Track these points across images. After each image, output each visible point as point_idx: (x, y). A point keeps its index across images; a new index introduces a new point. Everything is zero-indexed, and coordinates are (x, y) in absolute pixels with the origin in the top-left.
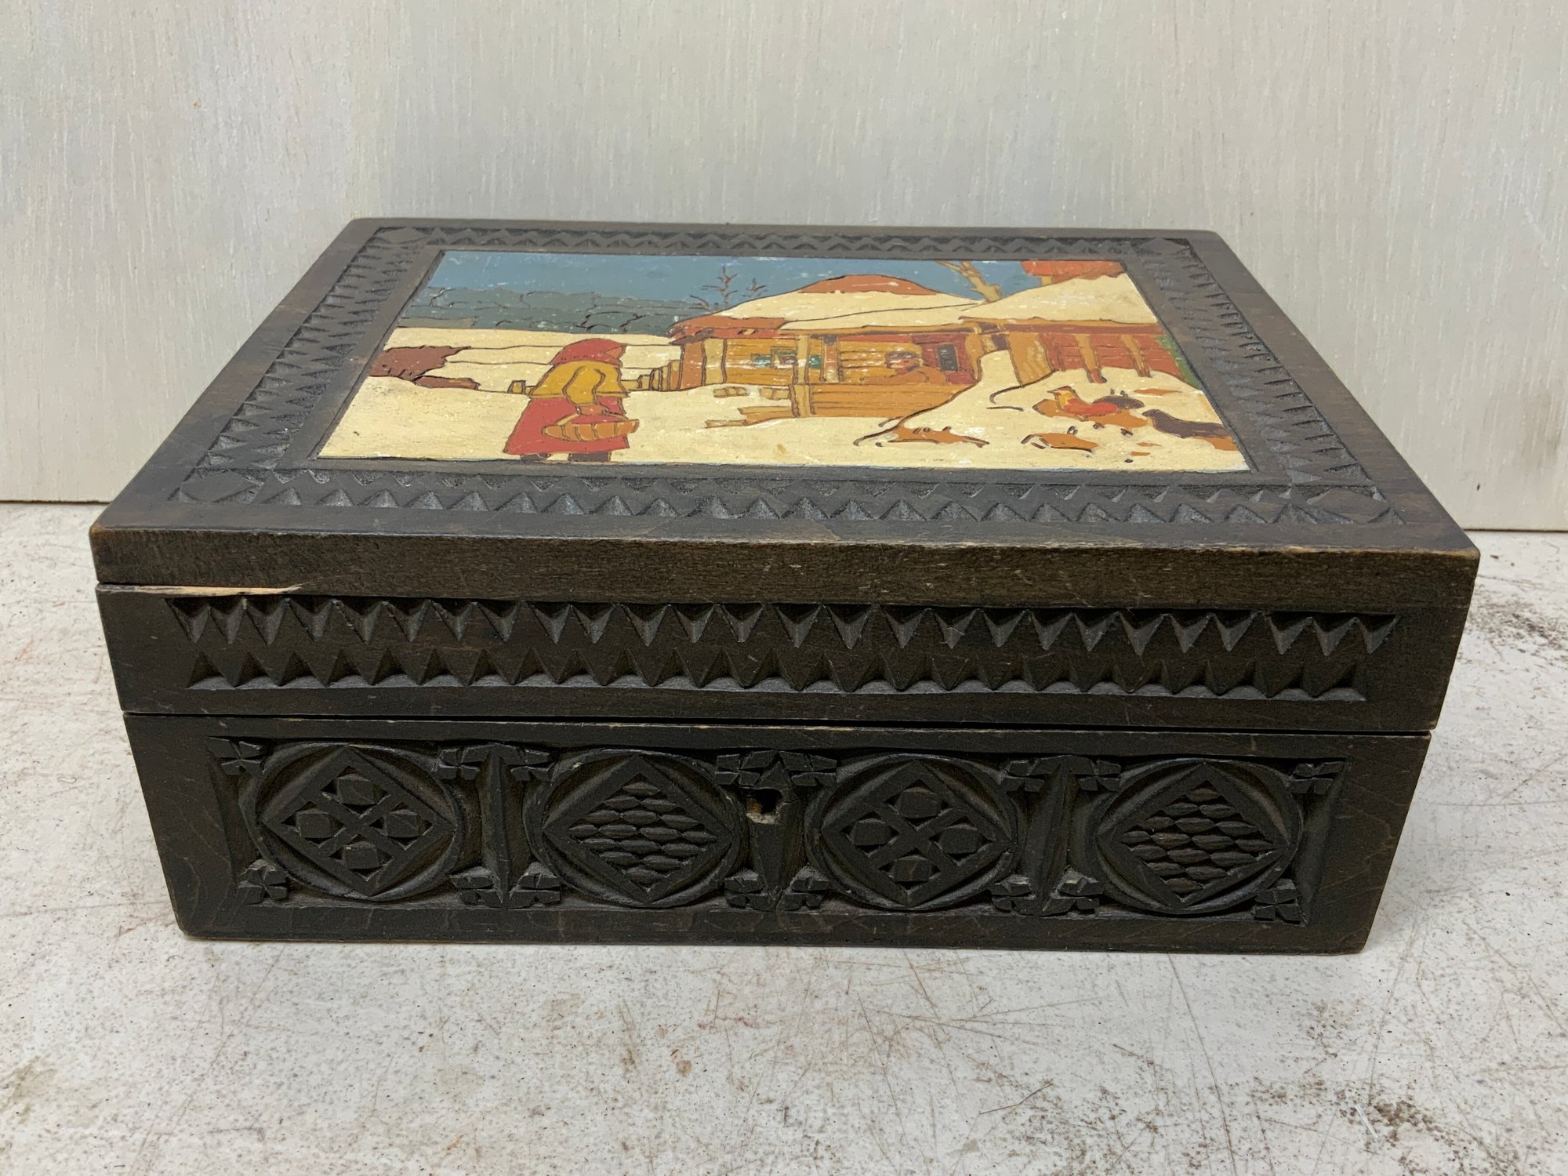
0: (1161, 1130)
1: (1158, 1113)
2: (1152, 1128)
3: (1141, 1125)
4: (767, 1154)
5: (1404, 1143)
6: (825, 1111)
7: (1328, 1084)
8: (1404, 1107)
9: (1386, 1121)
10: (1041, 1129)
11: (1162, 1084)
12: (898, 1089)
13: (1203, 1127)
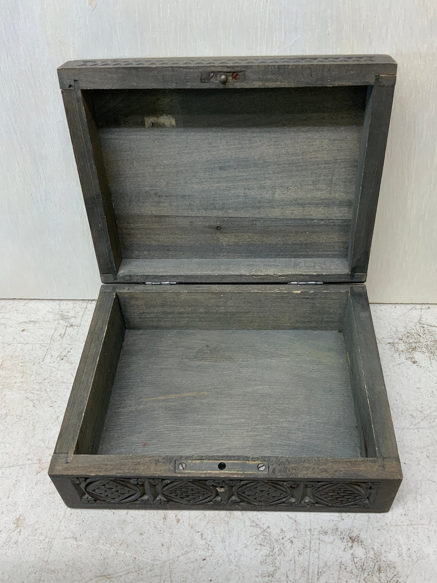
0: (294, 543)
1: (294, 537)
2: (292, 542)
3: (289, 541)
4: (197, 548)
5: (355, 548)
6: (212, 535)
7: (339, 529)
8: (357, 537)
9: (351, 541)
10: (264, 542)
11: (297, 528)
12: (230, 529)
13: (305, 542)
